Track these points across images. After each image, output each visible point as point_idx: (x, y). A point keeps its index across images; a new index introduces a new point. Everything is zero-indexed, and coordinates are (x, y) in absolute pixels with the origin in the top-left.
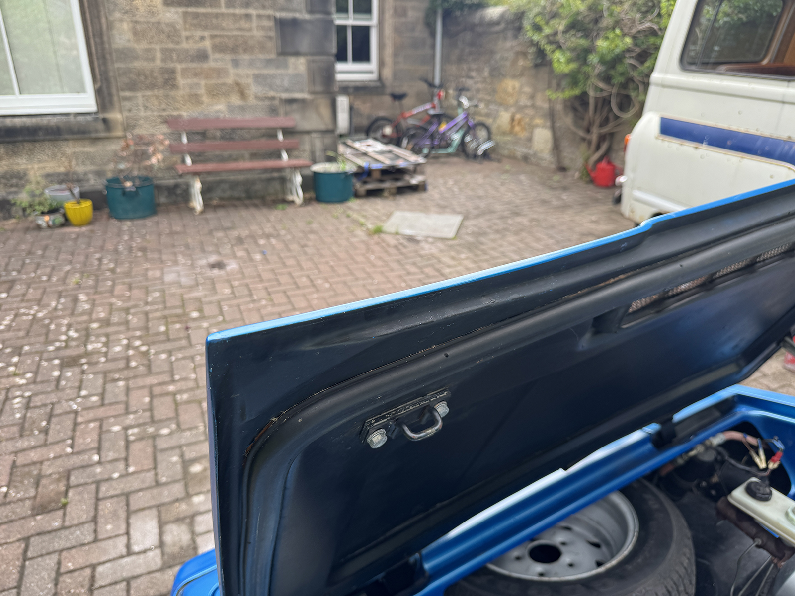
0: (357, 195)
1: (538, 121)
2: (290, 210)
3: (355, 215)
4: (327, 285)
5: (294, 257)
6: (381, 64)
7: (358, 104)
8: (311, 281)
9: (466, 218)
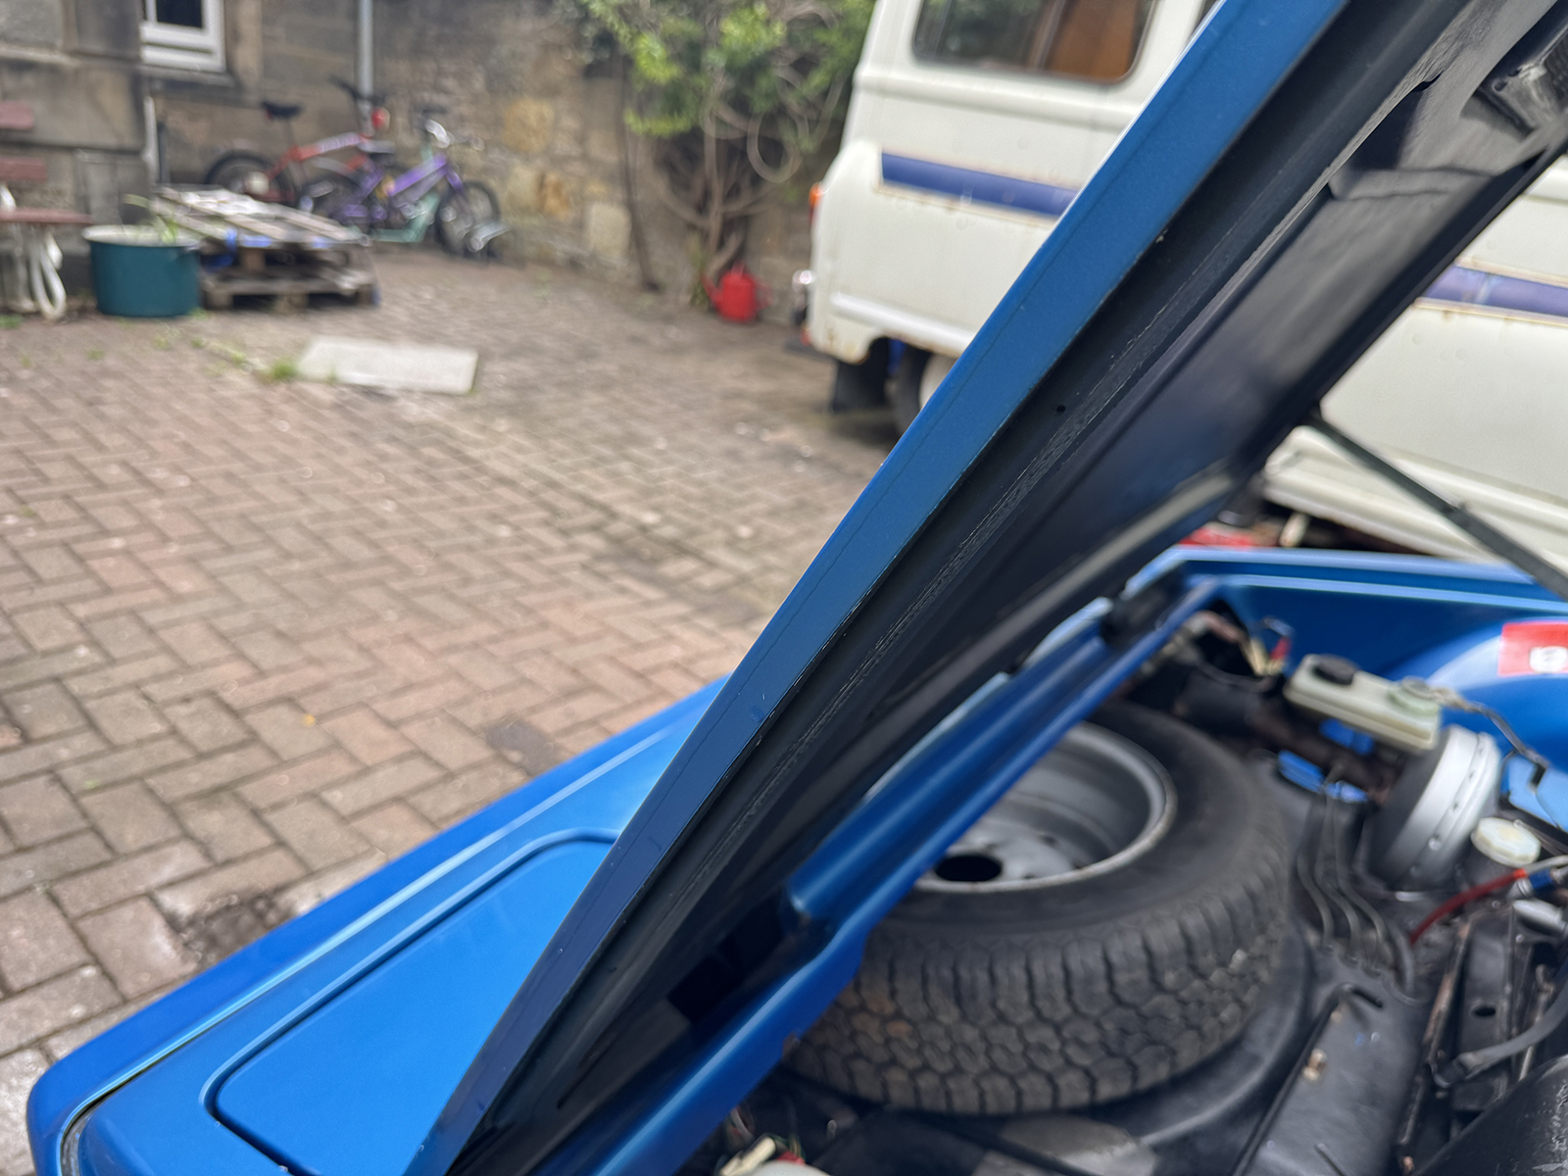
0: (208, 305)
1: (596, 188)
2: (33, 330)
3: (215, 344)
4: (183, 482)
5: (74, 425)
6: (232, 35)
7: (177, 120)
8: (136, 472)
9: (483, 357)
